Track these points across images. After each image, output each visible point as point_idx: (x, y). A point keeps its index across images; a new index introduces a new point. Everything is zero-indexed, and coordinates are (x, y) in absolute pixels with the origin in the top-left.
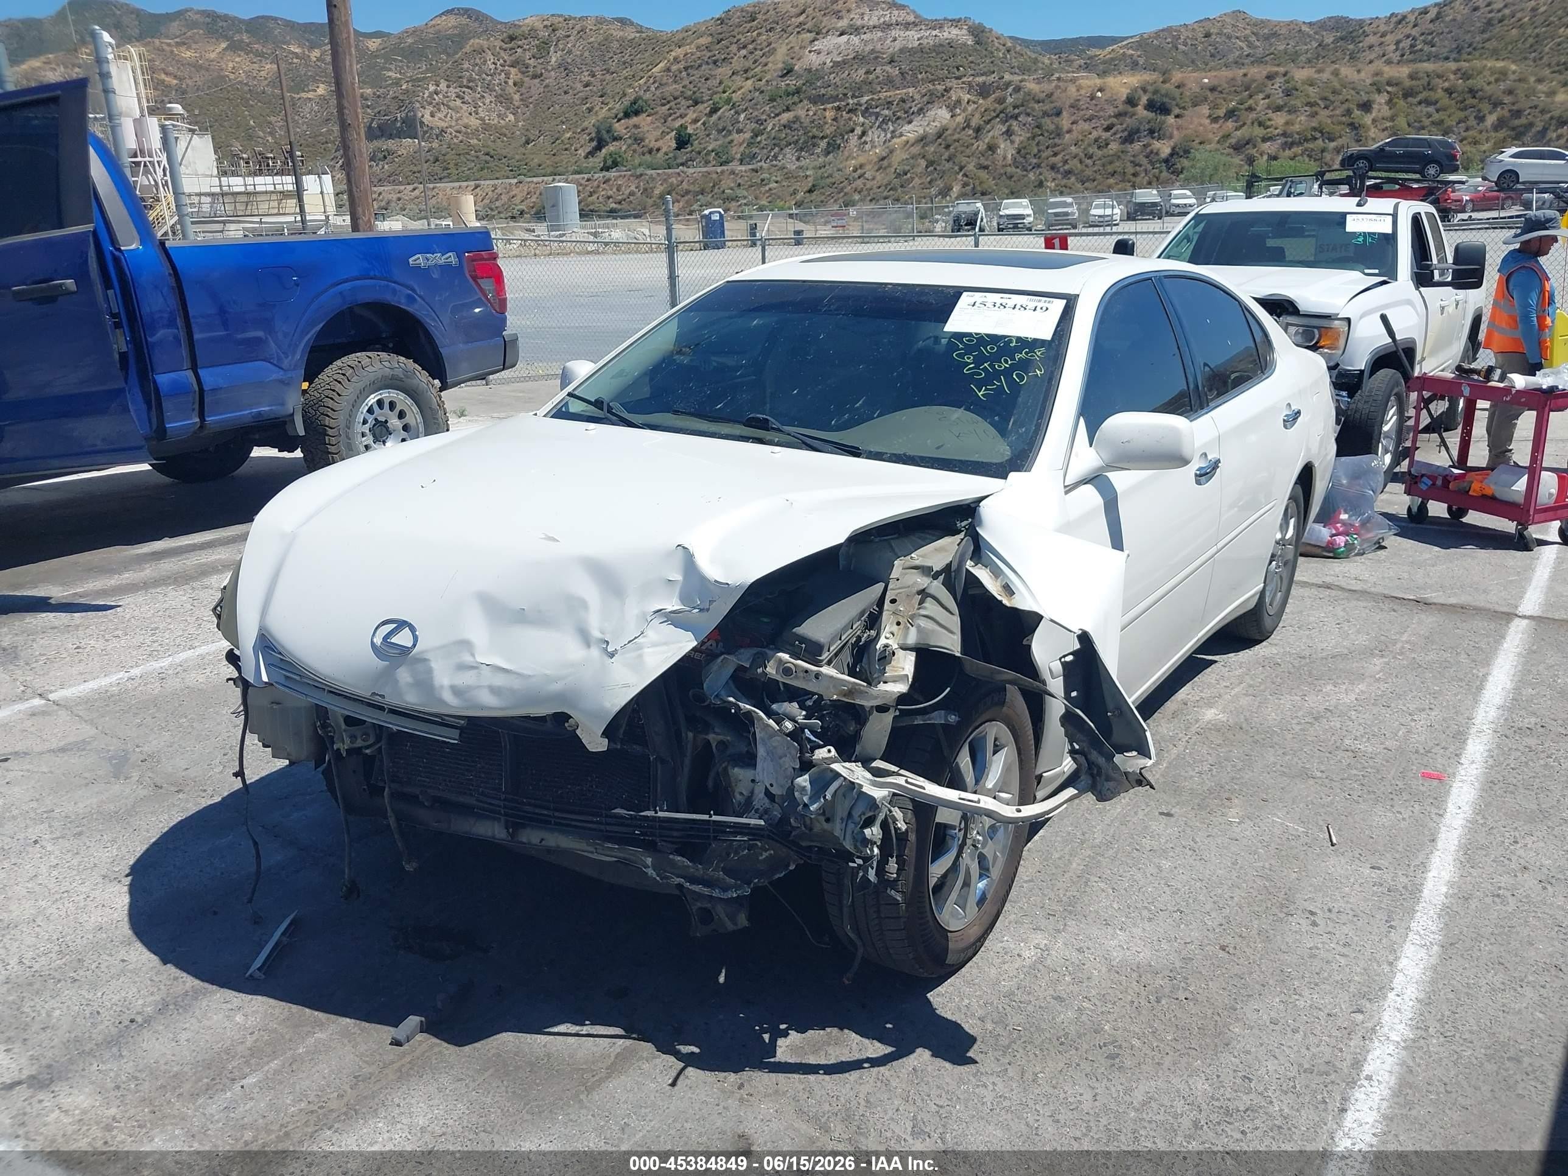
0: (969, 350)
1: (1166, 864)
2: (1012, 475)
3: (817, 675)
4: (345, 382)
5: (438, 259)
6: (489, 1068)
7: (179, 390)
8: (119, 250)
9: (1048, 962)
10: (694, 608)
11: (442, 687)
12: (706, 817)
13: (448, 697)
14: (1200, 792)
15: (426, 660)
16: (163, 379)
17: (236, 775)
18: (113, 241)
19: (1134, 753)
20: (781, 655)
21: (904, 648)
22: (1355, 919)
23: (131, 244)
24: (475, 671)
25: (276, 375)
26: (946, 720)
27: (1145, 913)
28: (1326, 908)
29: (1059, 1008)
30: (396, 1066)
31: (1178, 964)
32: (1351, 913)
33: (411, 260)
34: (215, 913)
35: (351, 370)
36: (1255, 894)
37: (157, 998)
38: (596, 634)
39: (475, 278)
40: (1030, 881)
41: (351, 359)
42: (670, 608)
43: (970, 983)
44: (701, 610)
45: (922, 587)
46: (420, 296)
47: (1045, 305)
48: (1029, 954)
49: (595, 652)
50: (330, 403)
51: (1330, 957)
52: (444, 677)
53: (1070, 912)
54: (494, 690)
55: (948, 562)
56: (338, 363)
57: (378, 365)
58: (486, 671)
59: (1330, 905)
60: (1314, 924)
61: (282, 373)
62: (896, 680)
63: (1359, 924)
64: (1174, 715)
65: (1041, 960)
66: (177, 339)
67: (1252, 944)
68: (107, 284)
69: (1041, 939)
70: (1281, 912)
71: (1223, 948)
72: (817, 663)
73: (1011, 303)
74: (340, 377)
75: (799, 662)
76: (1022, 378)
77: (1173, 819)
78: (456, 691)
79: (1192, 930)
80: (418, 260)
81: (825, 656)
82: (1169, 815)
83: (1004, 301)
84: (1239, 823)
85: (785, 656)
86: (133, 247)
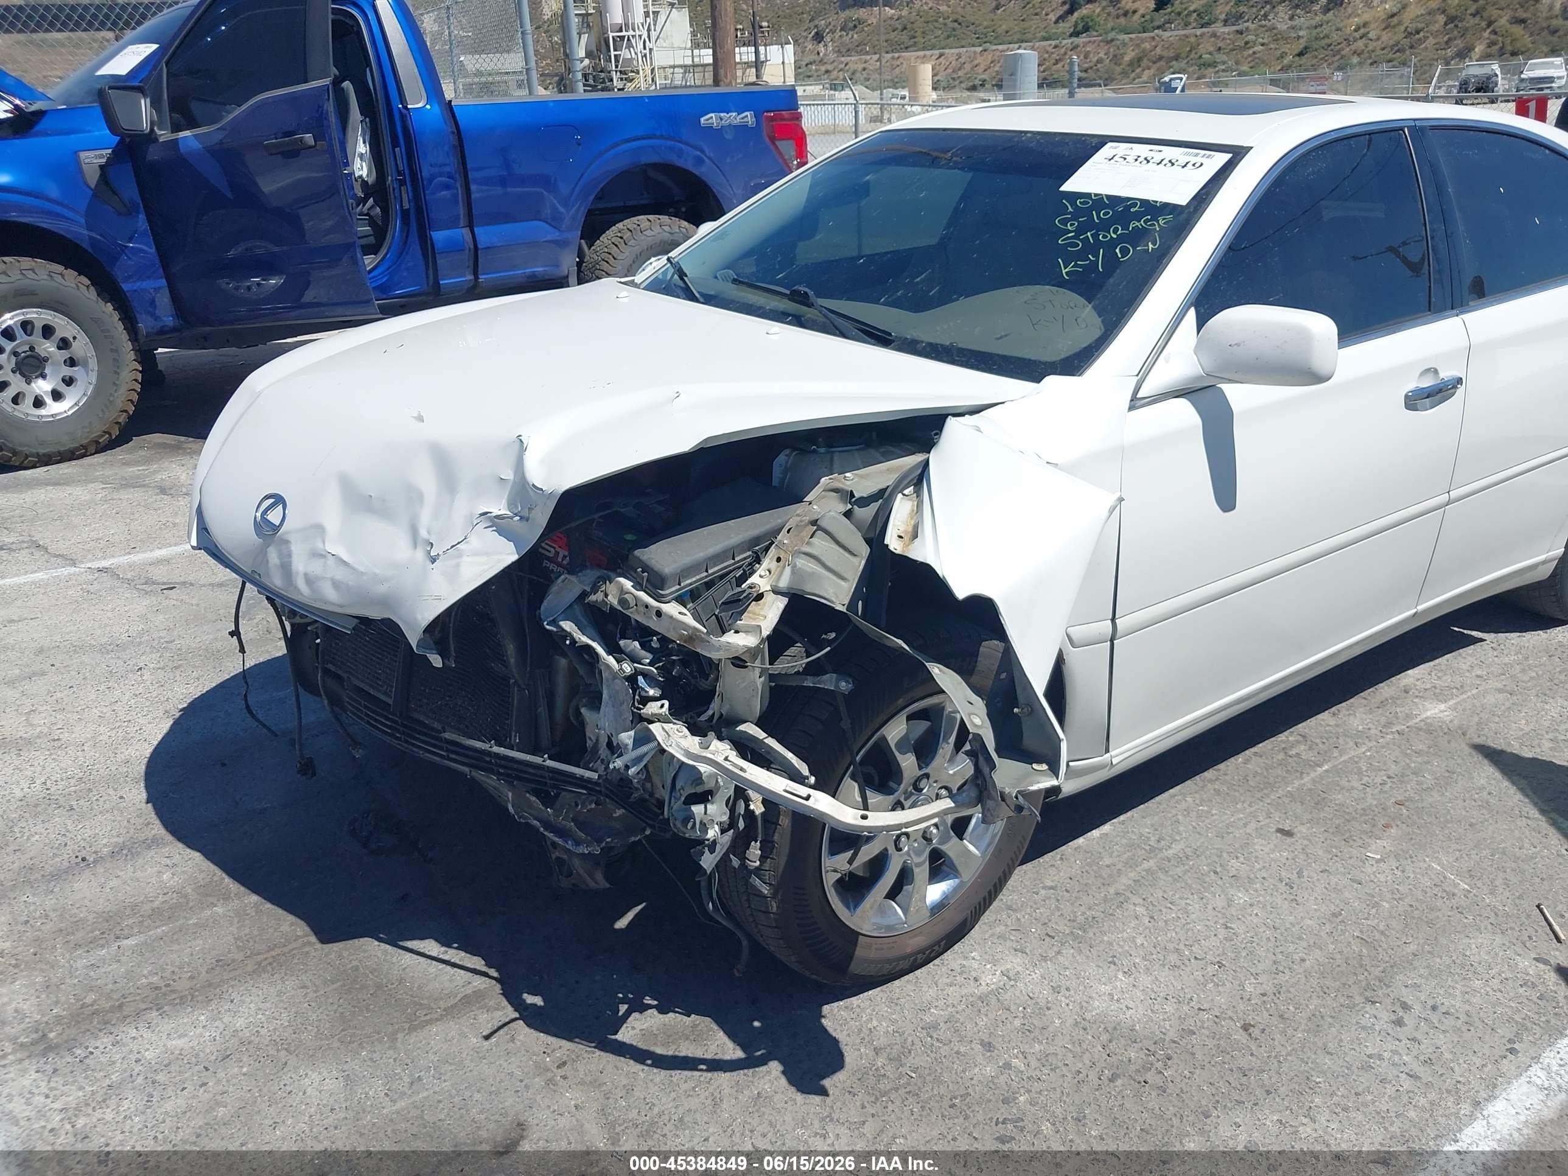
0: (1078, 213)
1: (1241, 898)
2: (1051, 381)
3: (659, 613)
4: (622, 246)
5: (733, 118)
6: (338, 980)
7: (455, 248)
8: (406, 108)
9: (1006, 997)
10: (516, 515)
11: (297, 573)
12: (537, 760)
13: (301, 584)
14: (1351, 810)
15: (287, 542)
16: (439, 236)
17: (232, 634)
18: (402, 99)
19: (1045, 767)
20: (622, 580)
21: (776, 591)
22: (1464, 1028)
23: (417, 101)
24: (322, 560)
25: (555, 235)
26: (837, 686)
27: (1173, 958)
28: (1430, 1003)
29: (980, 1059)
30: (260, 958)
31: (1172, 1034)
32: (1463, 1018)
33: (702, 120)
34: (224, 765)
35: (629, 233)
36: (1339, 962)
37: (121, 840)
38: (423, 533)
39: (773, 140)
40: (1052, 888)
41: (630, 222)
42: (496, 512)
43: (893, 1002)
44: (522, 518)
45: (815, 517)
46: (709, 158)
47: (1199, 160)
48: (990, 979)
49: (420, 555)
50: (605, 266)
51: (1392, 1073)
52: (300, 565)
53: (1076, 937)
54: (336, 585)
55: (883, 486)
56: (620, 225)
57: (657, 229)
58: (331, 561)
59: (1439, 1000)
60: (1399, 1023)
61: (557, 233)
62: (748, 630)
63: (1467, 1036)
64: (1383, 704)
65: (997, 992)
66: (455, 200)
67: (1290, 1032)
68: (395, 143)
69: (1015, 963)
70: (1361, 994)
71: (1246, 1028)
72: (658, 598)
73: (1158, 157)
74: (617, 240)
75: (642, 595)
76: (1125, 252)
77: (1289, 840)
78: (309, 580)
79: (1220, 993)
80: (710, 119)
81: (671, 590)
82: (1288, 834)
83: (1149, 155)
84: (1378, 861)
85: (628, 584)
86: (420, 105)
